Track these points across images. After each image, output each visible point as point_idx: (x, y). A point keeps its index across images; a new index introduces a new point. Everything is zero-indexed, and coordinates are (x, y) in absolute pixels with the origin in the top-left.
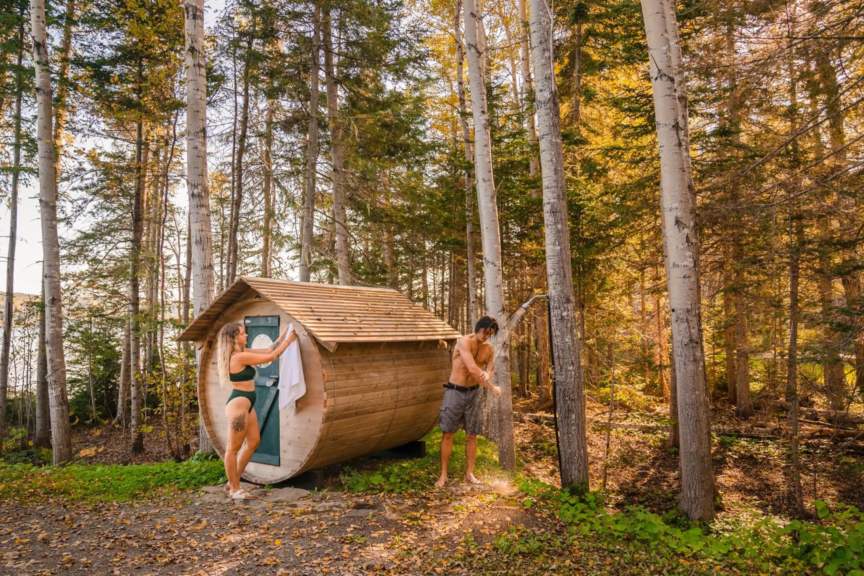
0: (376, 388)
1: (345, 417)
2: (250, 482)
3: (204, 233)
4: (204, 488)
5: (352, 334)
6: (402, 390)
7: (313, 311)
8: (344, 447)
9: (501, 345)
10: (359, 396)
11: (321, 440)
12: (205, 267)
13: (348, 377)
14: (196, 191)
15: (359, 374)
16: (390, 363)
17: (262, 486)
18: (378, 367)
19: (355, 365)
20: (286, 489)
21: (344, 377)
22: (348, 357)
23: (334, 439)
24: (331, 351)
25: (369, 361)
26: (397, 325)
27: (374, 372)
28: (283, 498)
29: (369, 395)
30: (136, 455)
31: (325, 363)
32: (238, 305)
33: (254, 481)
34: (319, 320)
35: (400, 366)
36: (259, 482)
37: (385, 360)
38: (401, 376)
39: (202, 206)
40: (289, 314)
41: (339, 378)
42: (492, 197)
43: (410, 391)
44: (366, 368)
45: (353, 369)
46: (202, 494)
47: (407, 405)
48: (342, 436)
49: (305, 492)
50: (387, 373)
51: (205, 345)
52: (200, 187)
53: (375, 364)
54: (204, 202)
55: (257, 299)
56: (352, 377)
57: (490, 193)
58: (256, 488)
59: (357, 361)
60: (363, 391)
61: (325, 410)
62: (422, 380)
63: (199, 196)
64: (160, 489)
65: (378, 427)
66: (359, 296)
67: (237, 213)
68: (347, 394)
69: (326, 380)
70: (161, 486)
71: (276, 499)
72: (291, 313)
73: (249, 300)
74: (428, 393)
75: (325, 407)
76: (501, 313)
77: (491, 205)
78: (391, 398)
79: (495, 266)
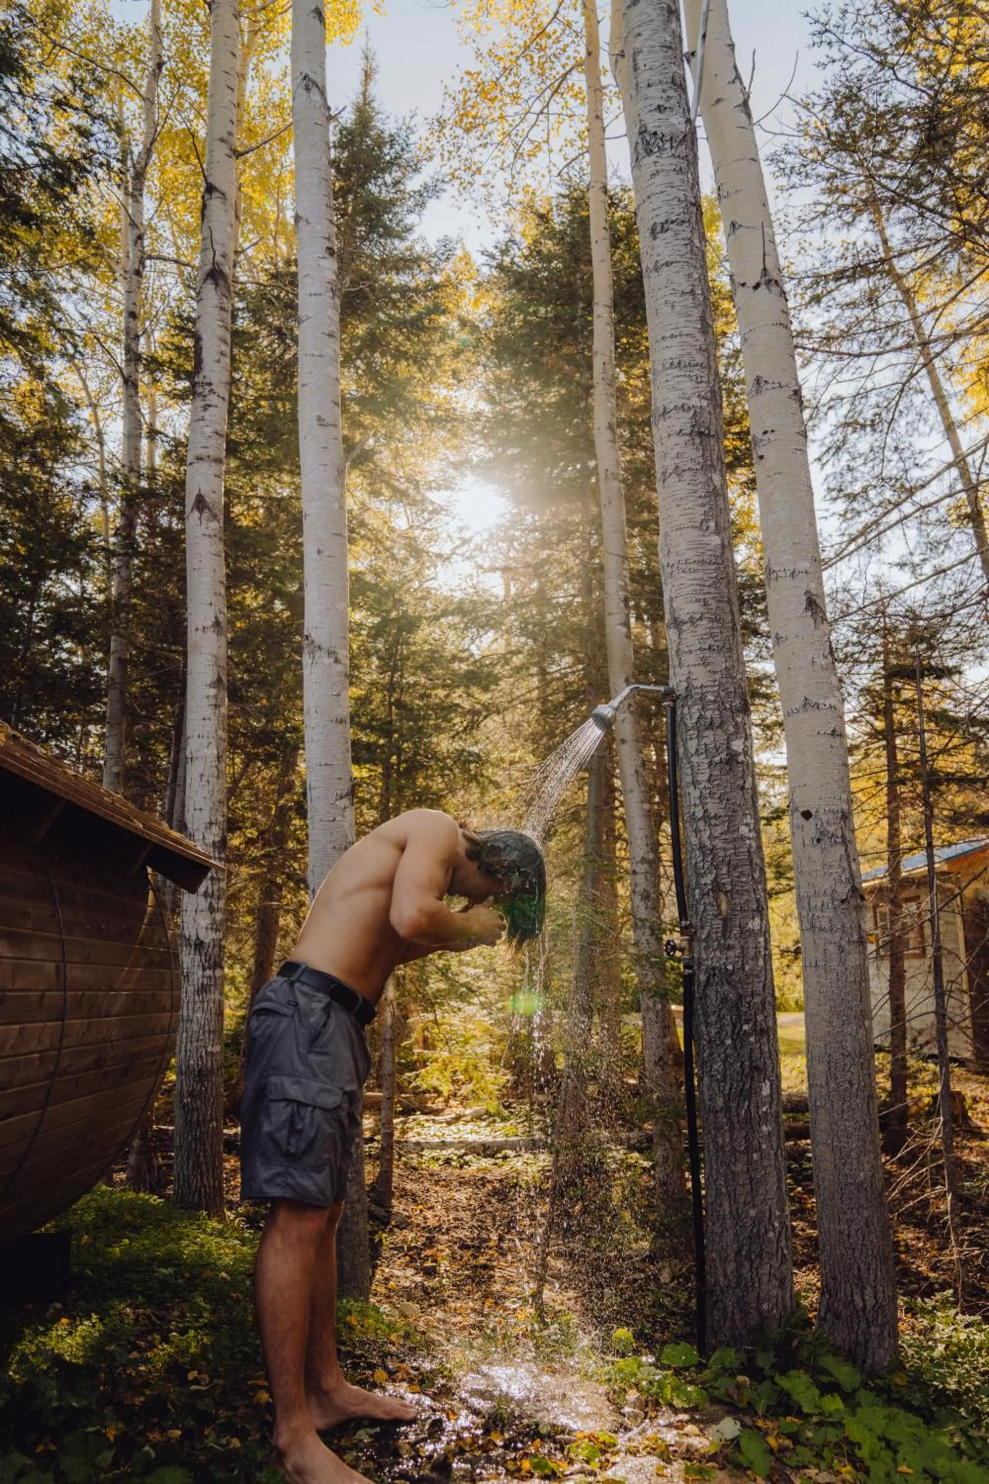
62: (123, 997)
78: (41, 1059)
79: (337, 661)
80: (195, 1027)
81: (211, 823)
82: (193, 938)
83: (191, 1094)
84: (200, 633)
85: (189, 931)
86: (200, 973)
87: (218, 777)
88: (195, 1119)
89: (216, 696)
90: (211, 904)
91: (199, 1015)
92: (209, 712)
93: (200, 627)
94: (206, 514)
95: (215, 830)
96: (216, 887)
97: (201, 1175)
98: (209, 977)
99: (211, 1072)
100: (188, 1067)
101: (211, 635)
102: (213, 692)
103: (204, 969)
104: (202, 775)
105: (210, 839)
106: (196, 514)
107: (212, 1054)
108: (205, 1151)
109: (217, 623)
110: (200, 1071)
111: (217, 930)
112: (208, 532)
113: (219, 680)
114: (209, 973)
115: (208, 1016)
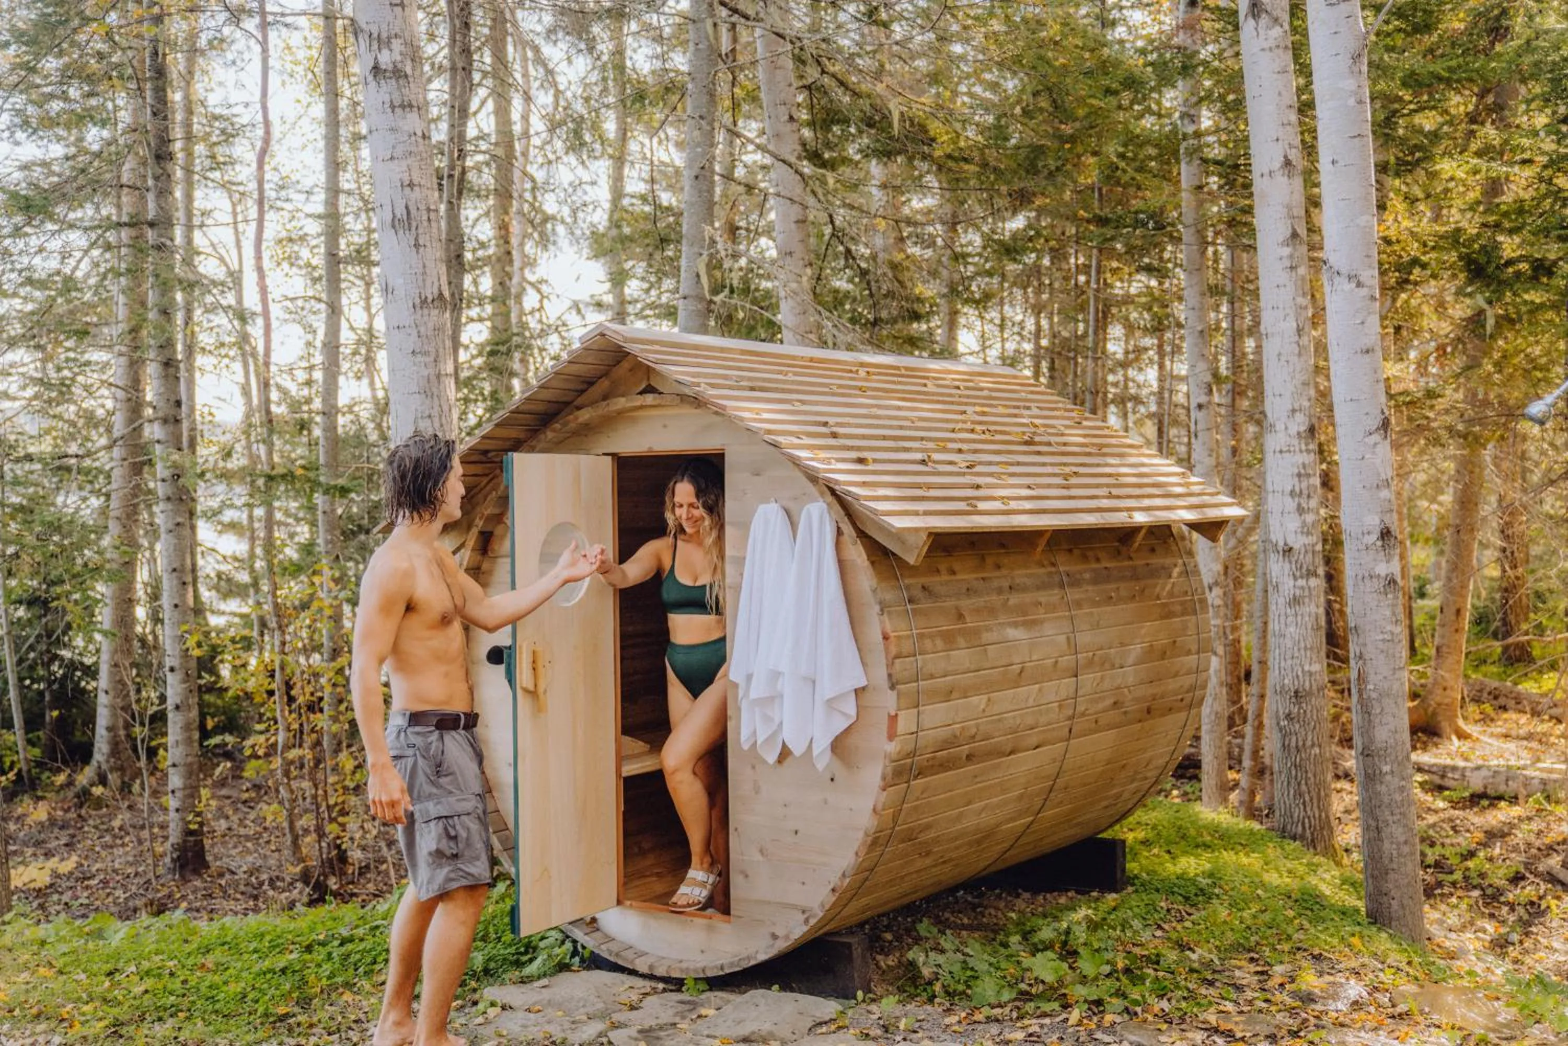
0: (1019, 679)
1: (944, 766)
2: (633, 972)
3: (417, 194)
4: (490, 992)
5: (962, 506)
6: (1088, 680)
7: (834, 435)
8: (928, 861)
9: (1374, 537)
10: (979, 701)
11: (876, 842)
12: (424, 302)
13: (949, 639)
14: (385, 59)
15: (976, 632)
16: (1052, 596)
17: (676, 984)
18: (1022, 610)
19: (966, 603)
20: (757, 994)
21: (939, 643)
22: (945, 577)
23: (909, 837)
24: (911, 560)
25: (1000, 591)
26: (1066, 477)
27: (1015, 625)
28: (766, 1027)
29: (1006, 699)
30: (185, 880)
31: (889, 596)
32: (585, 415)
33: (644, 969)
34: (861, 461)
35: (1079, 604)
36: (661, 971)
37: (1042, 586)
38: (1085, 638)
39: (407, 106)
40: (775, 445)
41: (928, 644)
42: (1356, 58)
43: (1107, 685)
44: (992, 611)
45: (960, 617)
46: (492, 1012)
47: (1097, 727)
48: (928, 827)
49: (829, 1007)
50: (1049, 629)
51: (471, 543)
52: (396, 44)
53: (1014, 599)
54: (412, 93)
55: (649, 399)
56: (961, 642)
57: (1348, 43)
58: (655, 991)
59: (970, 591)
60: (989, 687)
61: (892, 748)
62: (1136, 650)
63: (398, 73)
64: (348, 997)
65: (1021, 797)
66: (931, 388)
67: (462, 136)
68: (948, 695)
69: (894, 650)
70: (348, 985)
71: (745, 1030)
72: (780, 439)
73: (621, 403)
74: (1150, 690)
75: (892, 736)
76: (1376, 438)
77: (1350, 84)
78: (1060, 707)
79: (1359, 285)
80: (1289, 644)
81: (1294, 411)
82: (1281, 543)
83: (1288, 716)
84: (1266, 178)
85: (1277, 536)
86: (1291, 583)
87: (1300, 355)
88: (1293, 744)
89: (1291, 256)
90: (1299, 505)
91: (1292, 629)
92: (1283, 277)
93: (1266, 171)
94: (1264, 20)
95: (1300, 417)
96: (1304, 485)
97: (1304, 803)
98: (1302, 588)
99: (1310, 693)
100: (1283, 686)
101: (1281, 180)
102: (1287, 251)
103: (1295, 579)
104: (1279, 355)
105: (1293, 430)
106: (1251, 22)
107: (1311, 674)
108: (1307, 779)
109: (1288, 163)
110: (1296, 692)
111: (1308, 533)
112: (1266, 45)
113: (1295, 235)
114: (1302, 582)
115: (1303, 631)
